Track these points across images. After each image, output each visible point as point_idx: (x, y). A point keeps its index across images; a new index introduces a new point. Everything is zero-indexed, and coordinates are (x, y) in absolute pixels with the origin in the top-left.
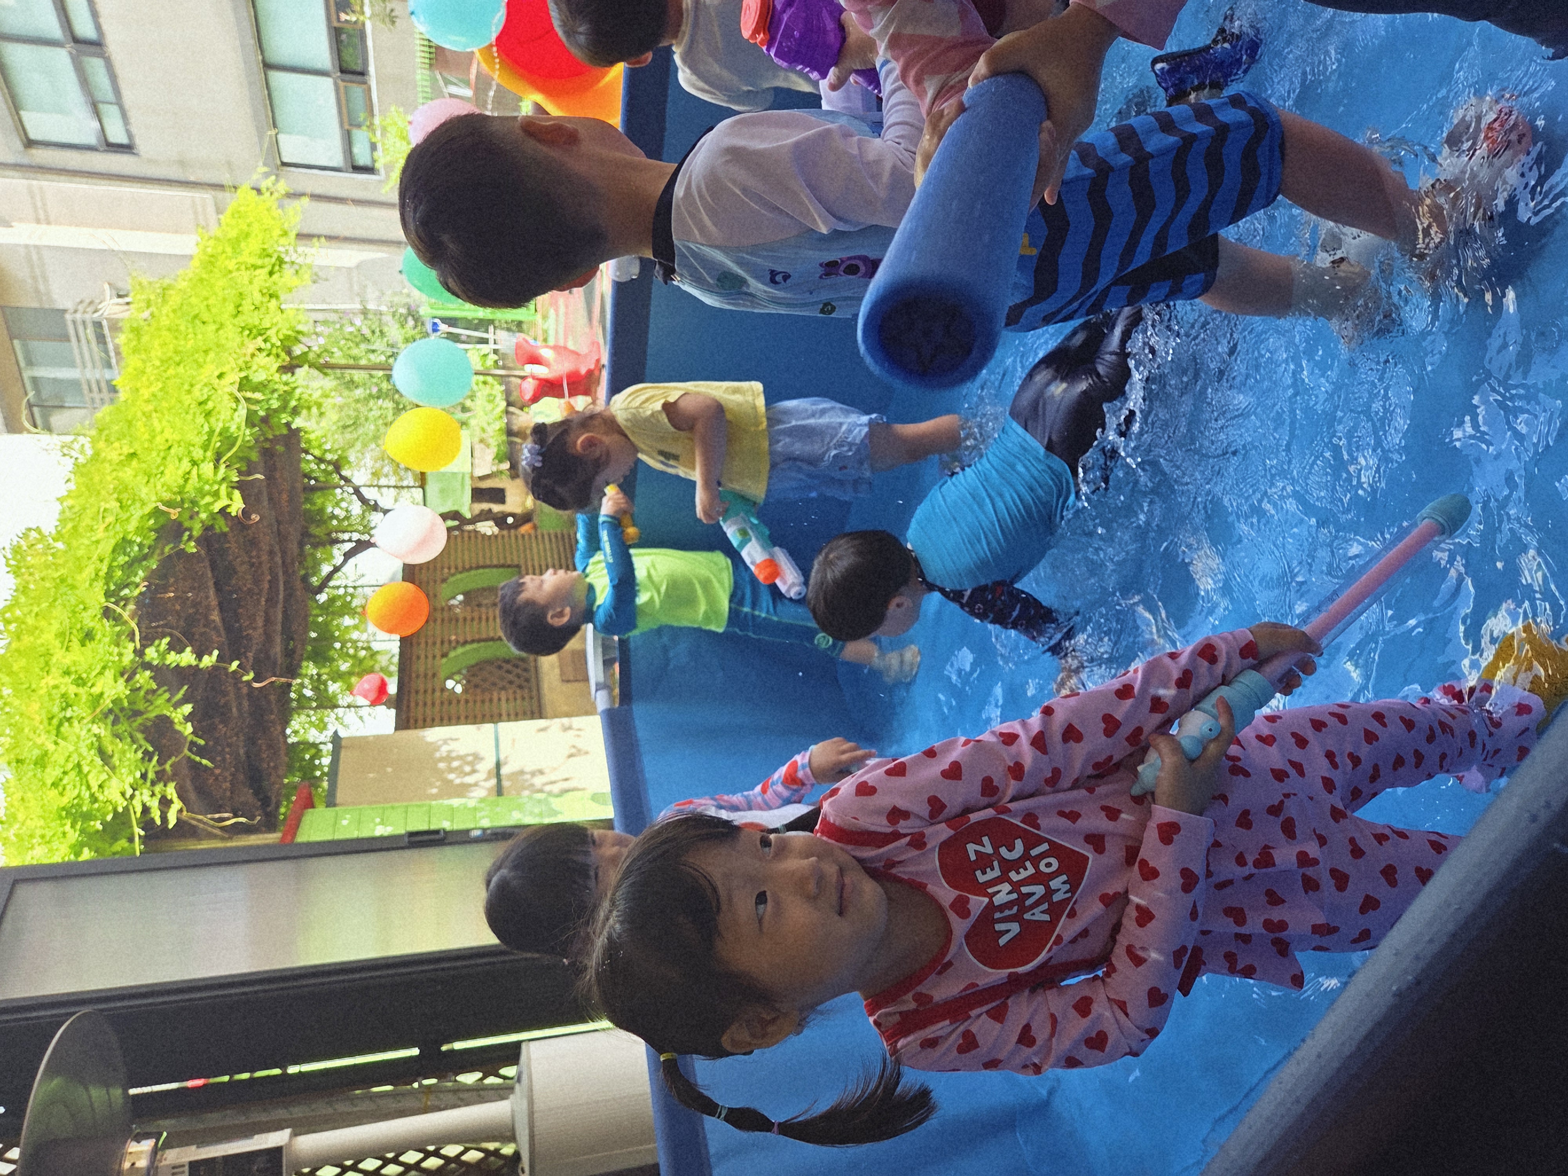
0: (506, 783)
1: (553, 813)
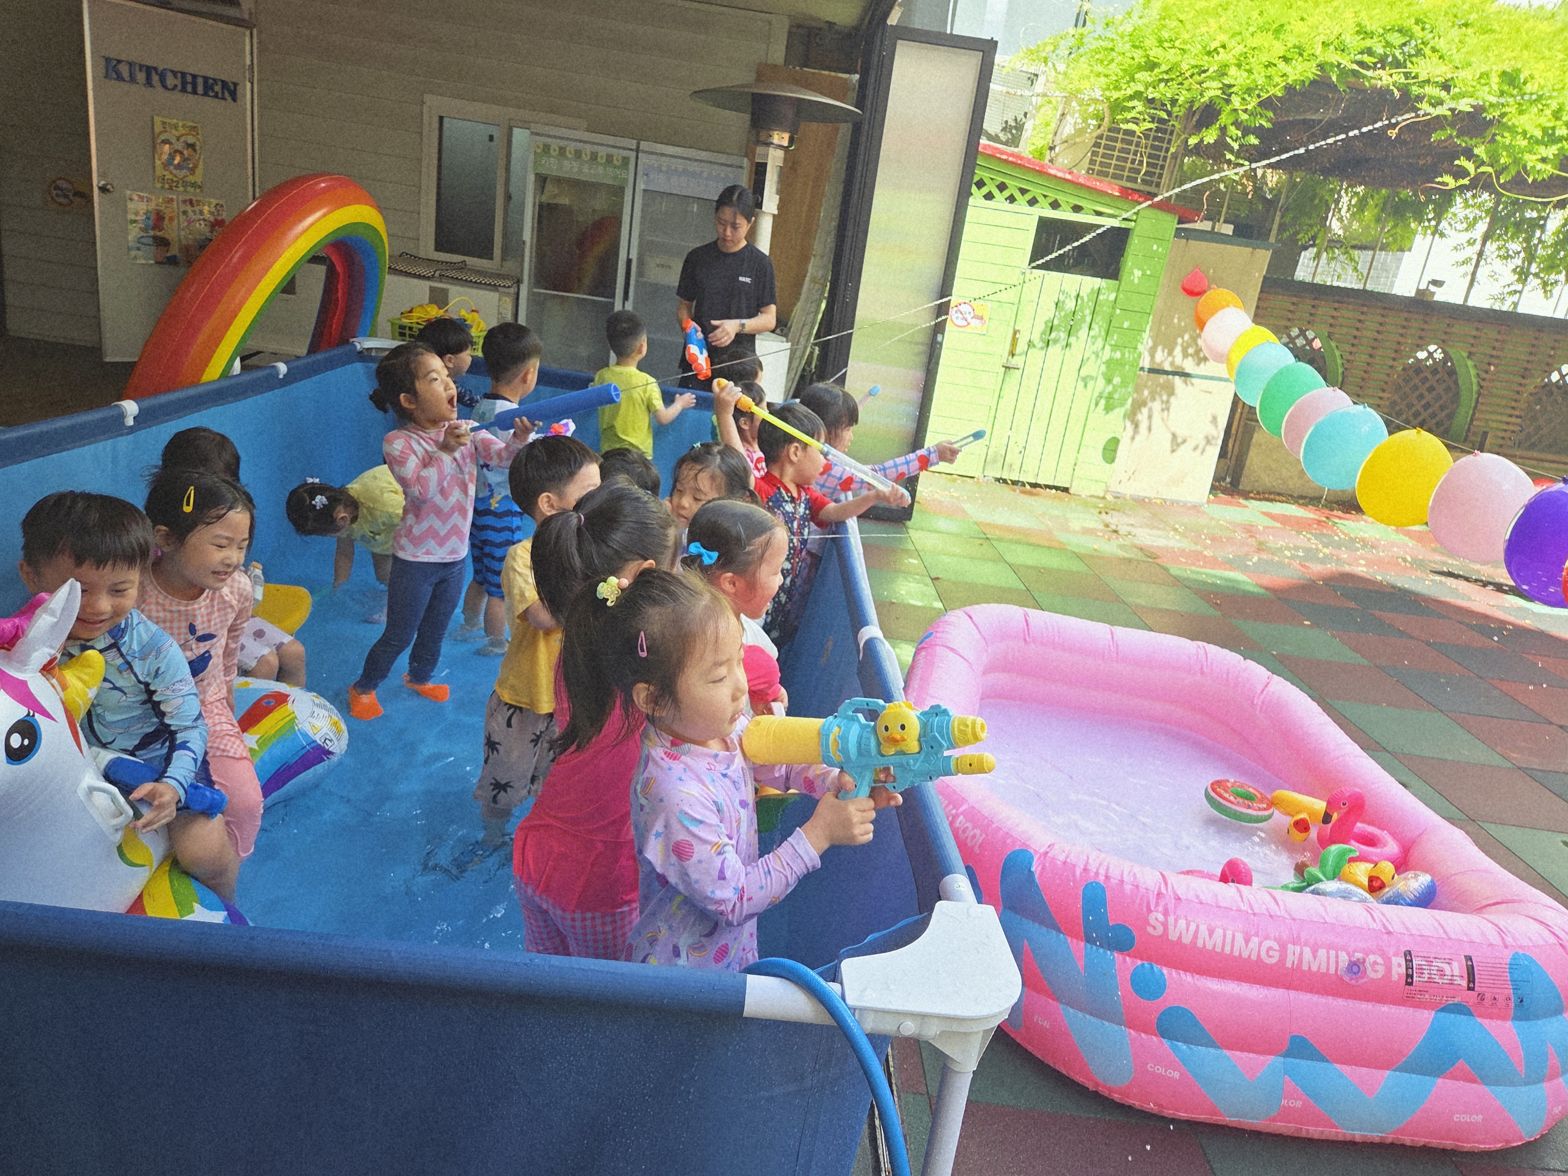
1: (1108, 409)
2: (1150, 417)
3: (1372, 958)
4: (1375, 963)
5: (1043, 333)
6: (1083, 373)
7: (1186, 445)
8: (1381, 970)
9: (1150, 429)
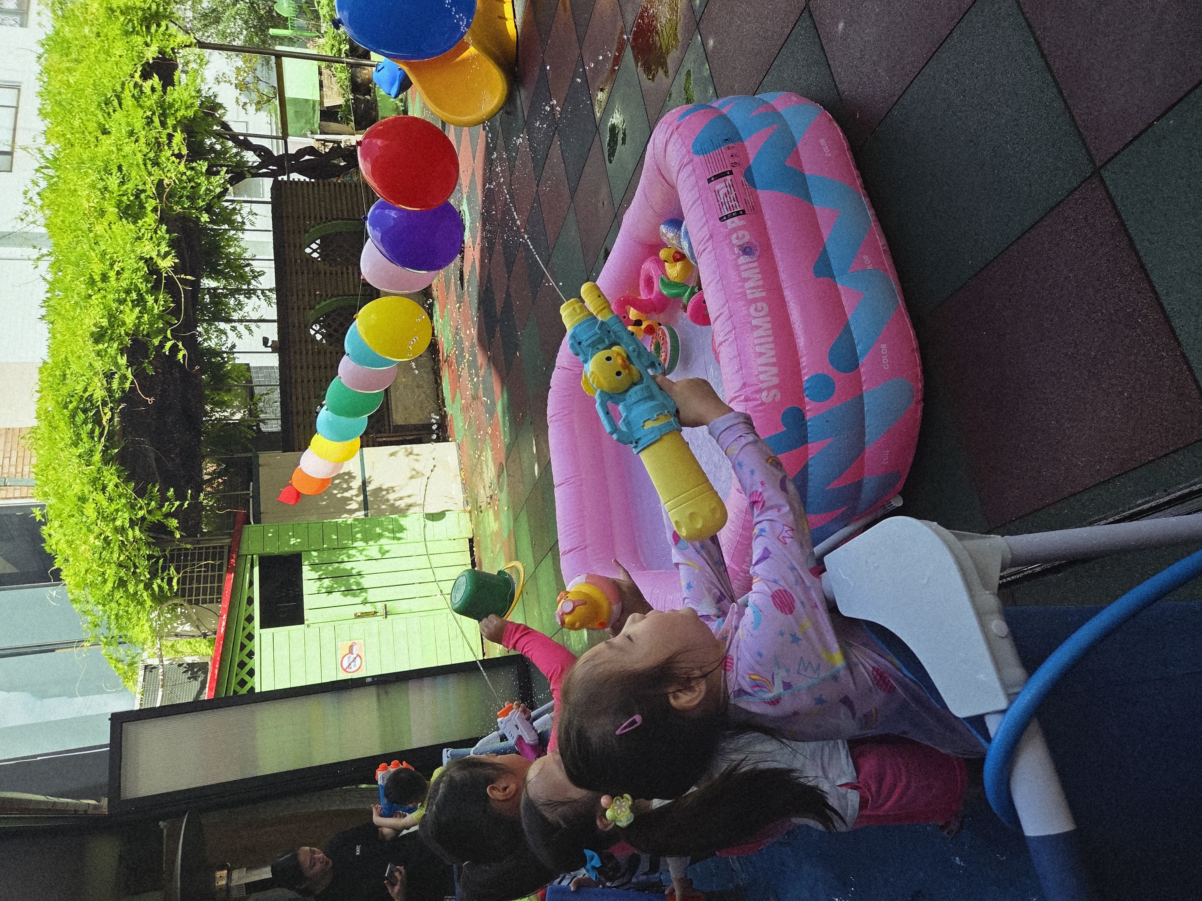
0: (370, 499)
1: (402, 529)
2: (401, 499)
3: (735, 241)
4: (737, 238)
5: (354, 596)
6: (379, 556)
7: (416, 468)
8: (740, 233)
9: (409, 496)
